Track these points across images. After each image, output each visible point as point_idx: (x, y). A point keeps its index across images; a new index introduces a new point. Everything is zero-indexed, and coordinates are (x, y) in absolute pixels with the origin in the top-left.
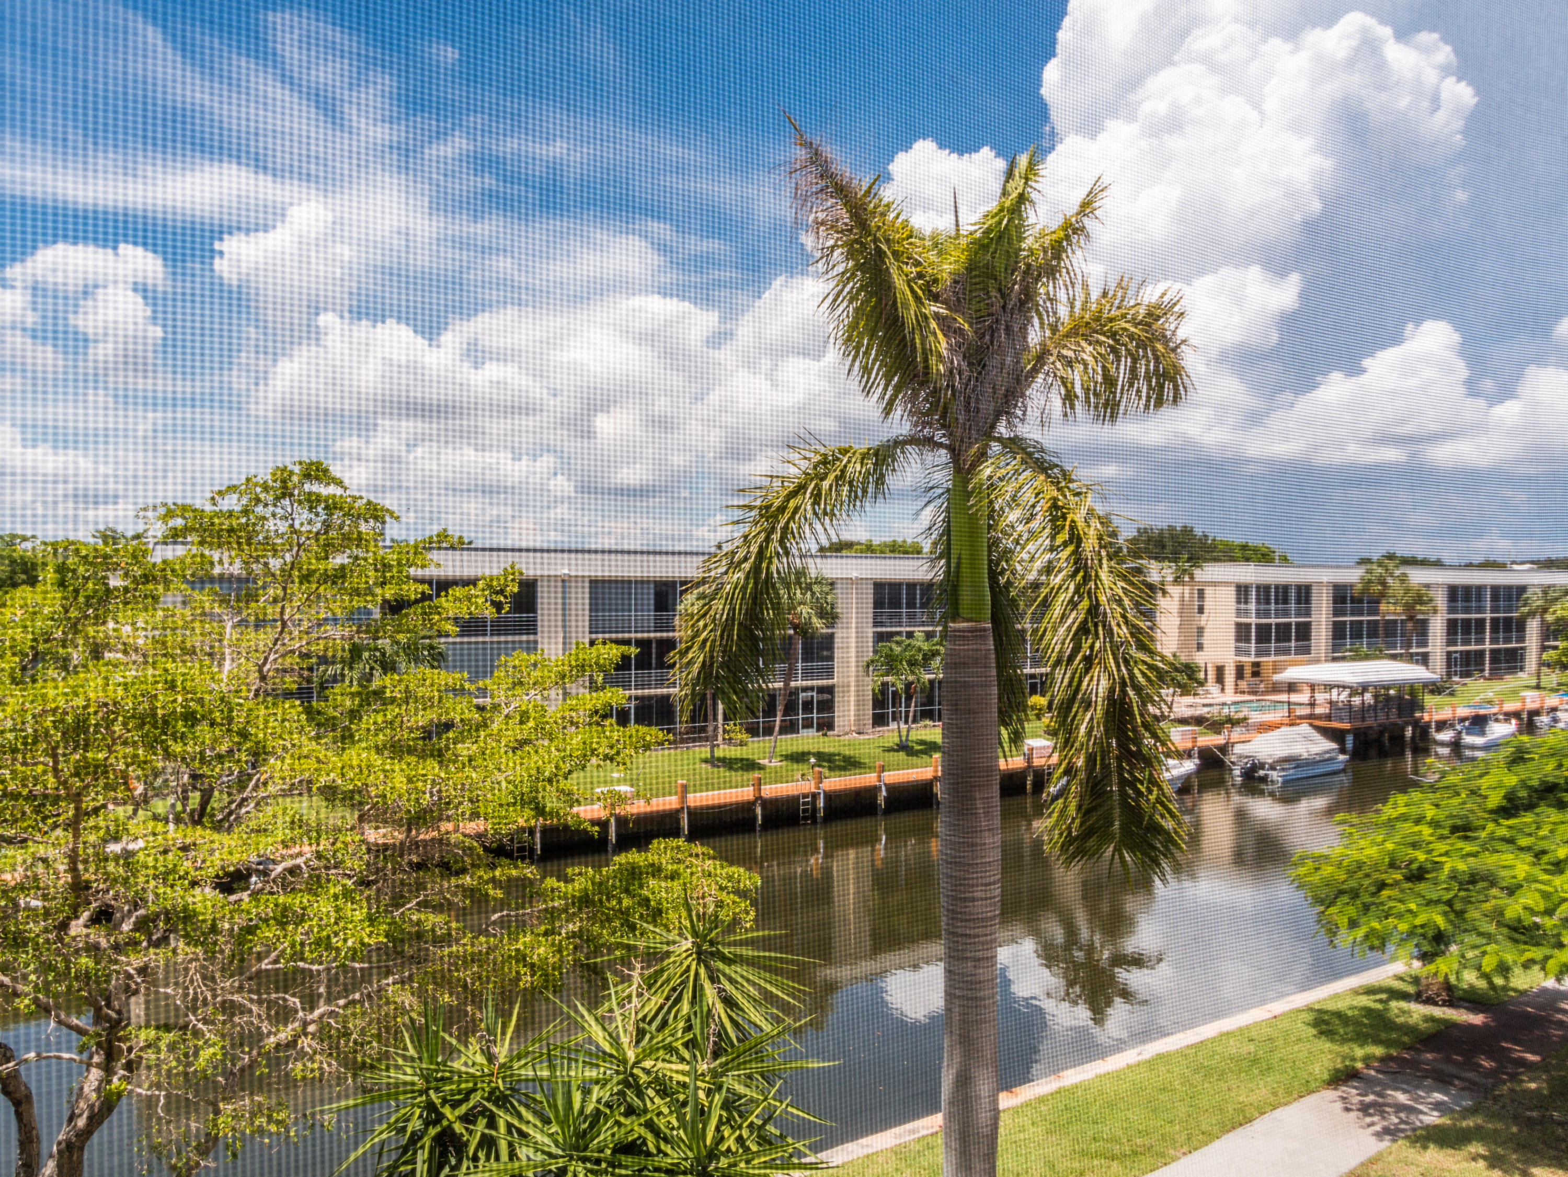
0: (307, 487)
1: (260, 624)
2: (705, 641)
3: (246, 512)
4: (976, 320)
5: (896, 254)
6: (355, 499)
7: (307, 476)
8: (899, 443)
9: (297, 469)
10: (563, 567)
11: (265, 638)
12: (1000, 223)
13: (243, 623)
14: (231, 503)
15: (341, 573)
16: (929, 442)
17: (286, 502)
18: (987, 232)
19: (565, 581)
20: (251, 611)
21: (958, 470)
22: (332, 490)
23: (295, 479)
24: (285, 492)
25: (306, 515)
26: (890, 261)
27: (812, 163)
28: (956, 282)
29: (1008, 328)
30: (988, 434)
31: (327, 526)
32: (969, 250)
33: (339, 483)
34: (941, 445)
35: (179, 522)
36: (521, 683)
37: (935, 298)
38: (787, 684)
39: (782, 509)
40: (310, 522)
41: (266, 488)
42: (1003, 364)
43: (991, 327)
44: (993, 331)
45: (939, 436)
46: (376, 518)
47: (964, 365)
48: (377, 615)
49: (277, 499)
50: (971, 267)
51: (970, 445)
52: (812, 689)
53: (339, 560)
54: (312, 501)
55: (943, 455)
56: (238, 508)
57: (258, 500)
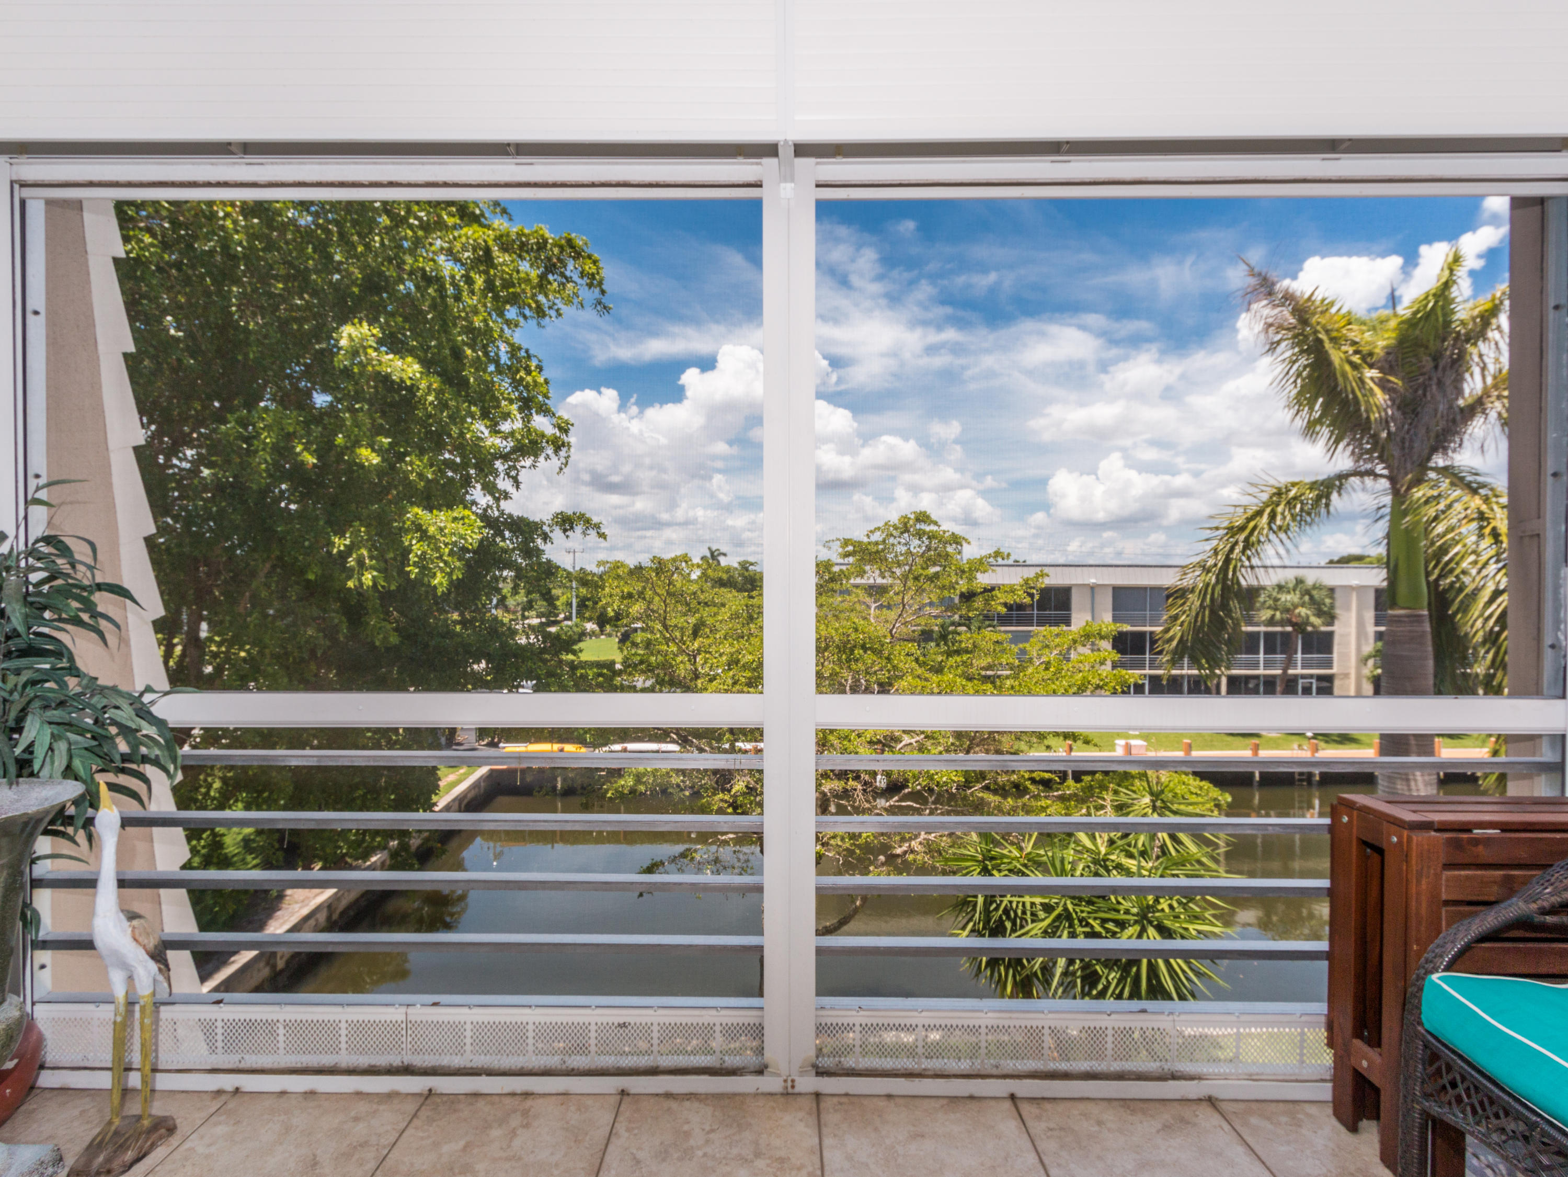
0: (918, 526)
1: (889, 607)
2: (1183, 622)
3: (884, 541)
4: (1409, 379)
5: (1333, 340)
6: (944, 532)
7: (918, 520)
8: (1343, 477)
9: (912, 516)
10: (1092, 578)
11: (892, 615)
12: (1426, 306)
13: (880, 607)
14: (877, 537)
15: (936, 576)
16: (1371, 473)
17: (906, 535)
18: (1415, 313)
19: (1093, 588)
20: (884, 601)
21: (1396, 492)
22: (933, 528)
23: (911, 522)
24: (906, 530)
25: (917, 542)
26: (1328, 345)
27: (1262, 286)
28: (1388, 353)
29: (1440, 383)
30: (1423, 466)
31: (929, 548)
32: (1400, 330)
33: (936, 523)
34: (1382, 476)
35: (850, 548)
36: (1047, 646)
37: (1371, 366)
38: (1285, 670)
39: (1242, 528)
40: (920, 546)
41: (896, 528)
42: (1436, 410)
43: (1424, 383)
44: (1425, 387)
45: (1380, 469)
46: (957, 543)
47: (1398, 415)
48: (957, 600)
49: (902, 533)
50: (1402, 341)
51: (1406, 474)
52: (1311, 676)
53: (933, 570)
54: (920, 534)
55: (1384, 484)
56: (881, 539)
57: (892, 535)
